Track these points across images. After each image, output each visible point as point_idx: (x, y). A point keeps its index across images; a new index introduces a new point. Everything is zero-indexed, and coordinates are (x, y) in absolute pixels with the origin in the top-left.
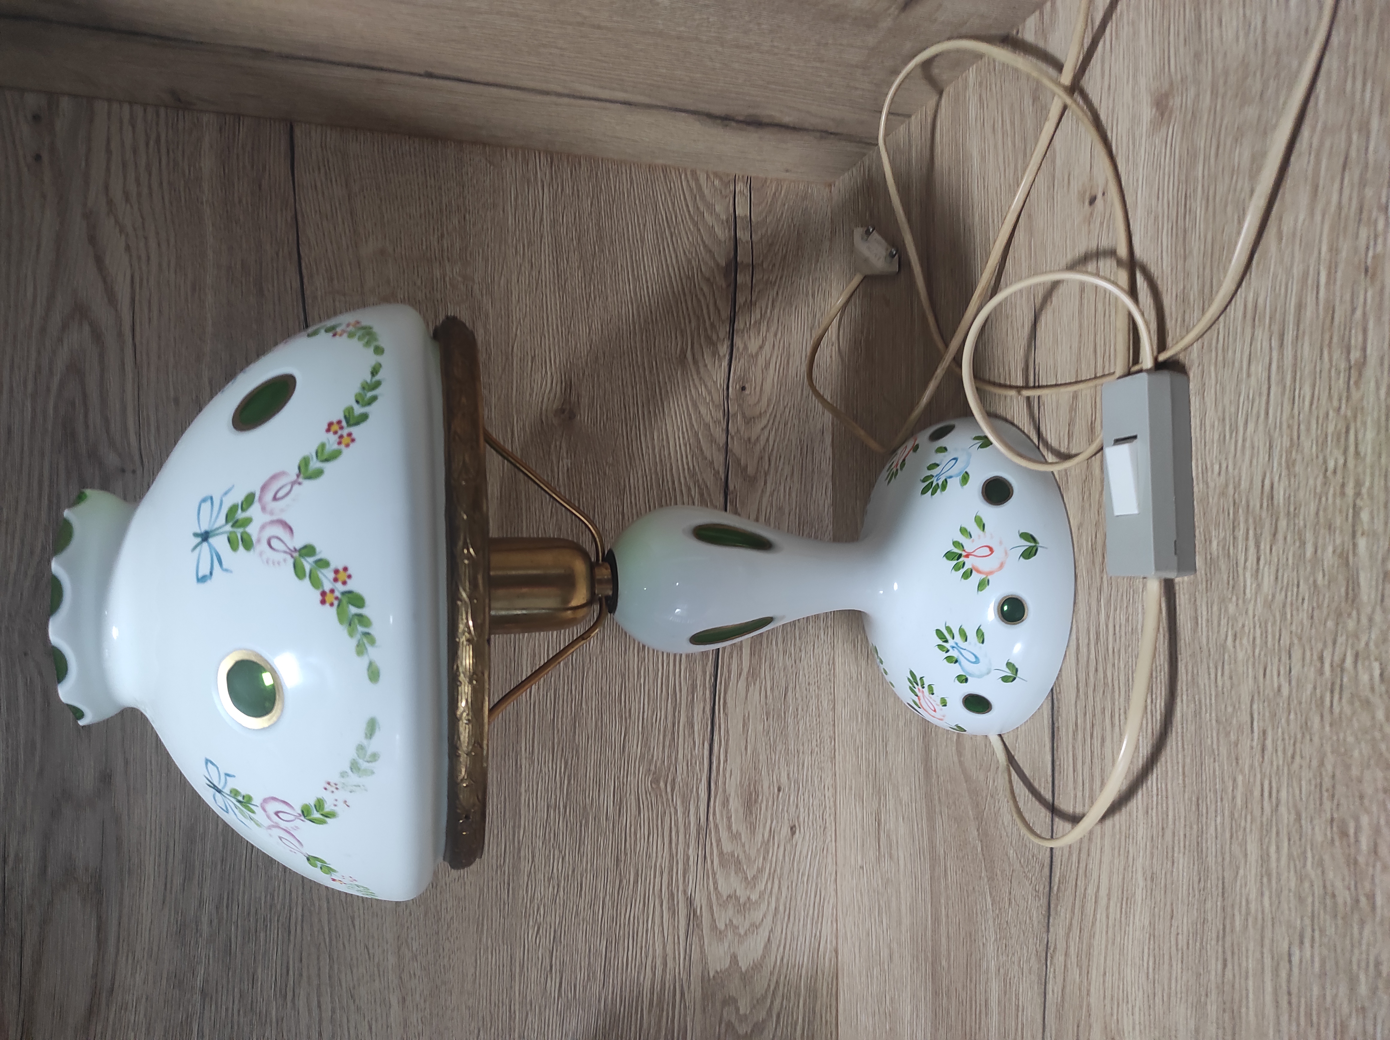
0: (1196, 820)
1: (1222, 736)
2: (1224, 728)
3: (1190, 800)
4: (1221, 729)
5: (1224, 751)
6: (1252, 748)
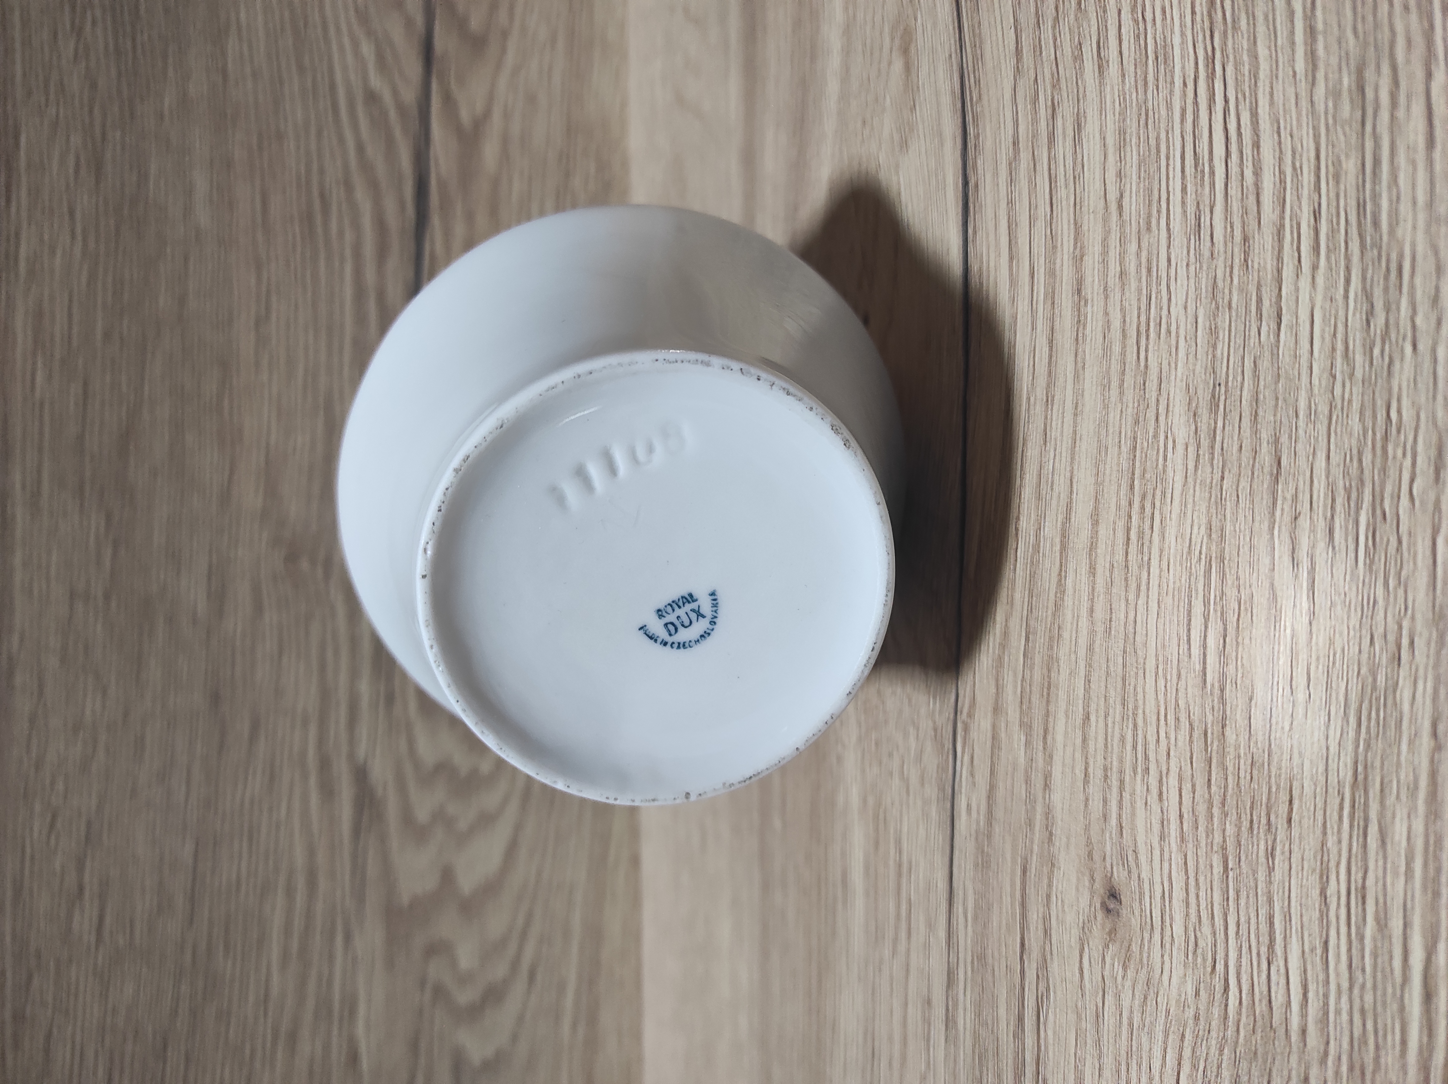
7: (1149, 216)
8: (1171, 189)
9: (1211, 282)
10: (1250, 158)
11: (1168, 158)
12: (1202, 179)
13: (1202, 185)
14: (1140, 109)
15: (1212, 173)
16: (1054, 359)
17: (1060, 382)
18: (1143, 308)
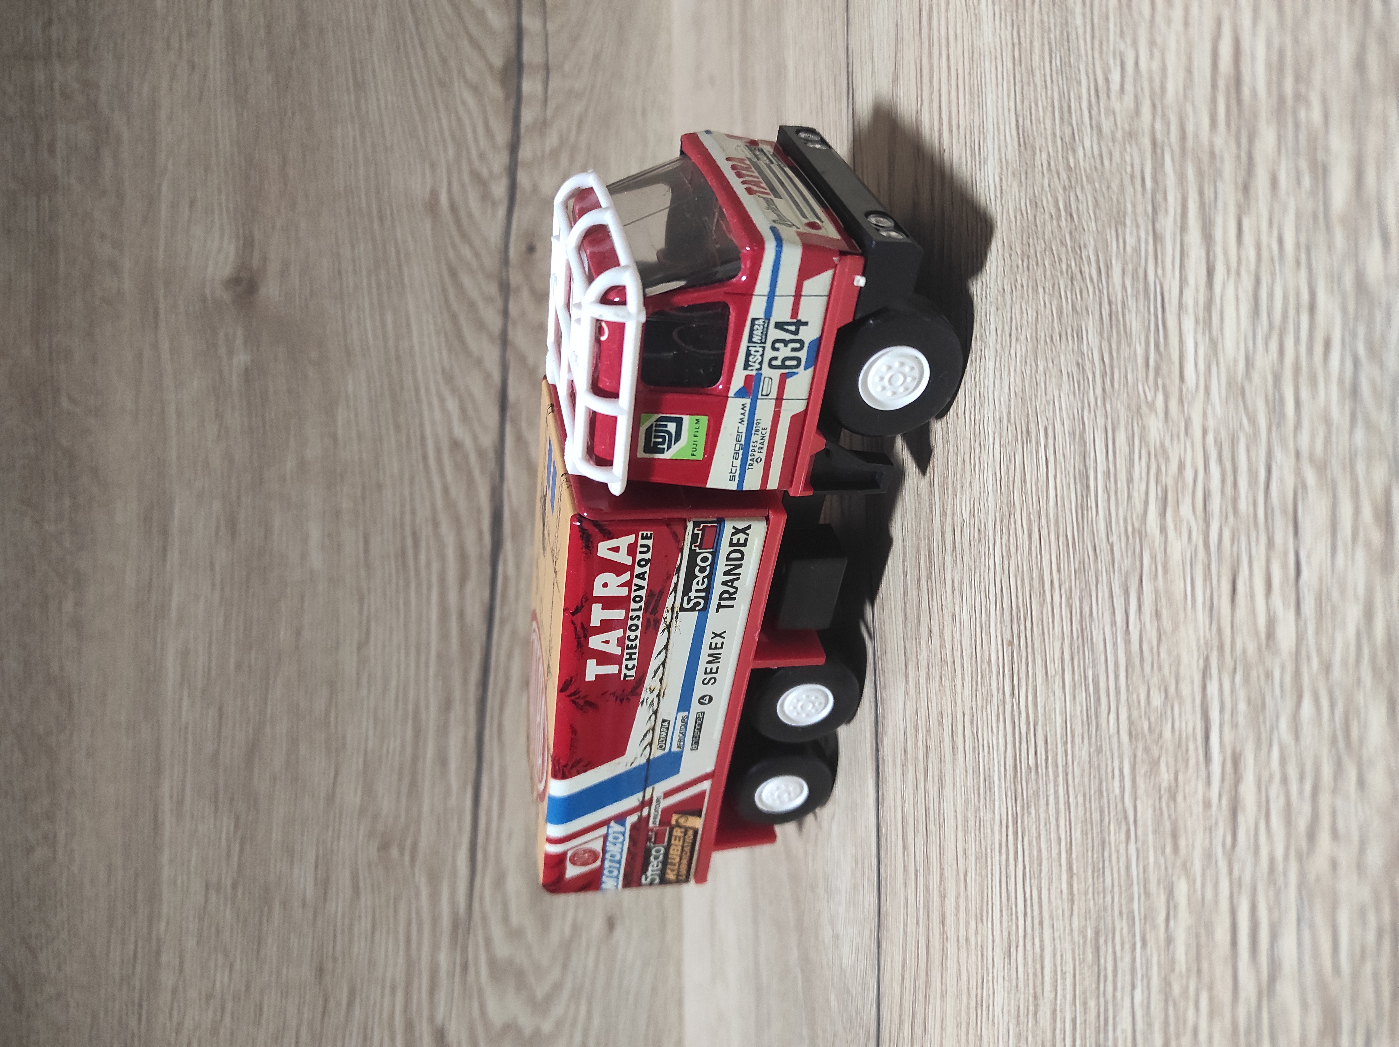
0: (1094, 986)
1: (1142, 769)
2: (1147, 750)
3: (1083, 933)
4: (1139, 753)
5: (1146, 814)
6: (1207, 804)
7: (982, 910)
8: (994, 901)
9: (1017, 1008)
10: (1038, 932)
11: (992, 874)
12: (1012, 914)
13: (1012, 919)
14: (976, 812)
15: (1017, 918)
16: (929, 964)
17: (933, 988)
18: (979, 984)
